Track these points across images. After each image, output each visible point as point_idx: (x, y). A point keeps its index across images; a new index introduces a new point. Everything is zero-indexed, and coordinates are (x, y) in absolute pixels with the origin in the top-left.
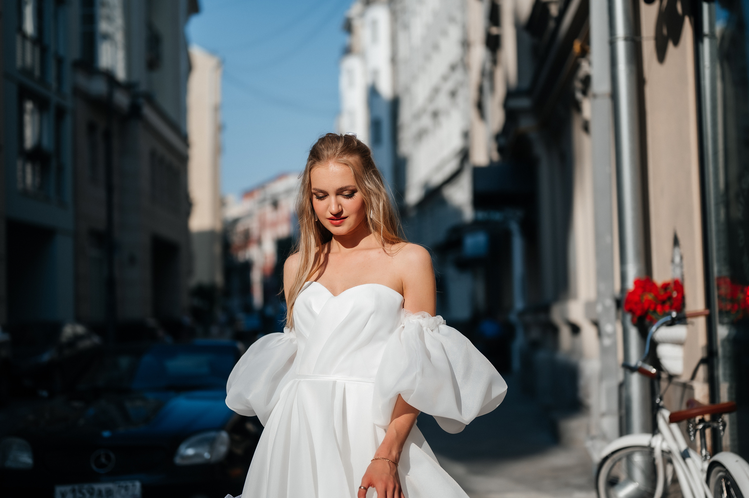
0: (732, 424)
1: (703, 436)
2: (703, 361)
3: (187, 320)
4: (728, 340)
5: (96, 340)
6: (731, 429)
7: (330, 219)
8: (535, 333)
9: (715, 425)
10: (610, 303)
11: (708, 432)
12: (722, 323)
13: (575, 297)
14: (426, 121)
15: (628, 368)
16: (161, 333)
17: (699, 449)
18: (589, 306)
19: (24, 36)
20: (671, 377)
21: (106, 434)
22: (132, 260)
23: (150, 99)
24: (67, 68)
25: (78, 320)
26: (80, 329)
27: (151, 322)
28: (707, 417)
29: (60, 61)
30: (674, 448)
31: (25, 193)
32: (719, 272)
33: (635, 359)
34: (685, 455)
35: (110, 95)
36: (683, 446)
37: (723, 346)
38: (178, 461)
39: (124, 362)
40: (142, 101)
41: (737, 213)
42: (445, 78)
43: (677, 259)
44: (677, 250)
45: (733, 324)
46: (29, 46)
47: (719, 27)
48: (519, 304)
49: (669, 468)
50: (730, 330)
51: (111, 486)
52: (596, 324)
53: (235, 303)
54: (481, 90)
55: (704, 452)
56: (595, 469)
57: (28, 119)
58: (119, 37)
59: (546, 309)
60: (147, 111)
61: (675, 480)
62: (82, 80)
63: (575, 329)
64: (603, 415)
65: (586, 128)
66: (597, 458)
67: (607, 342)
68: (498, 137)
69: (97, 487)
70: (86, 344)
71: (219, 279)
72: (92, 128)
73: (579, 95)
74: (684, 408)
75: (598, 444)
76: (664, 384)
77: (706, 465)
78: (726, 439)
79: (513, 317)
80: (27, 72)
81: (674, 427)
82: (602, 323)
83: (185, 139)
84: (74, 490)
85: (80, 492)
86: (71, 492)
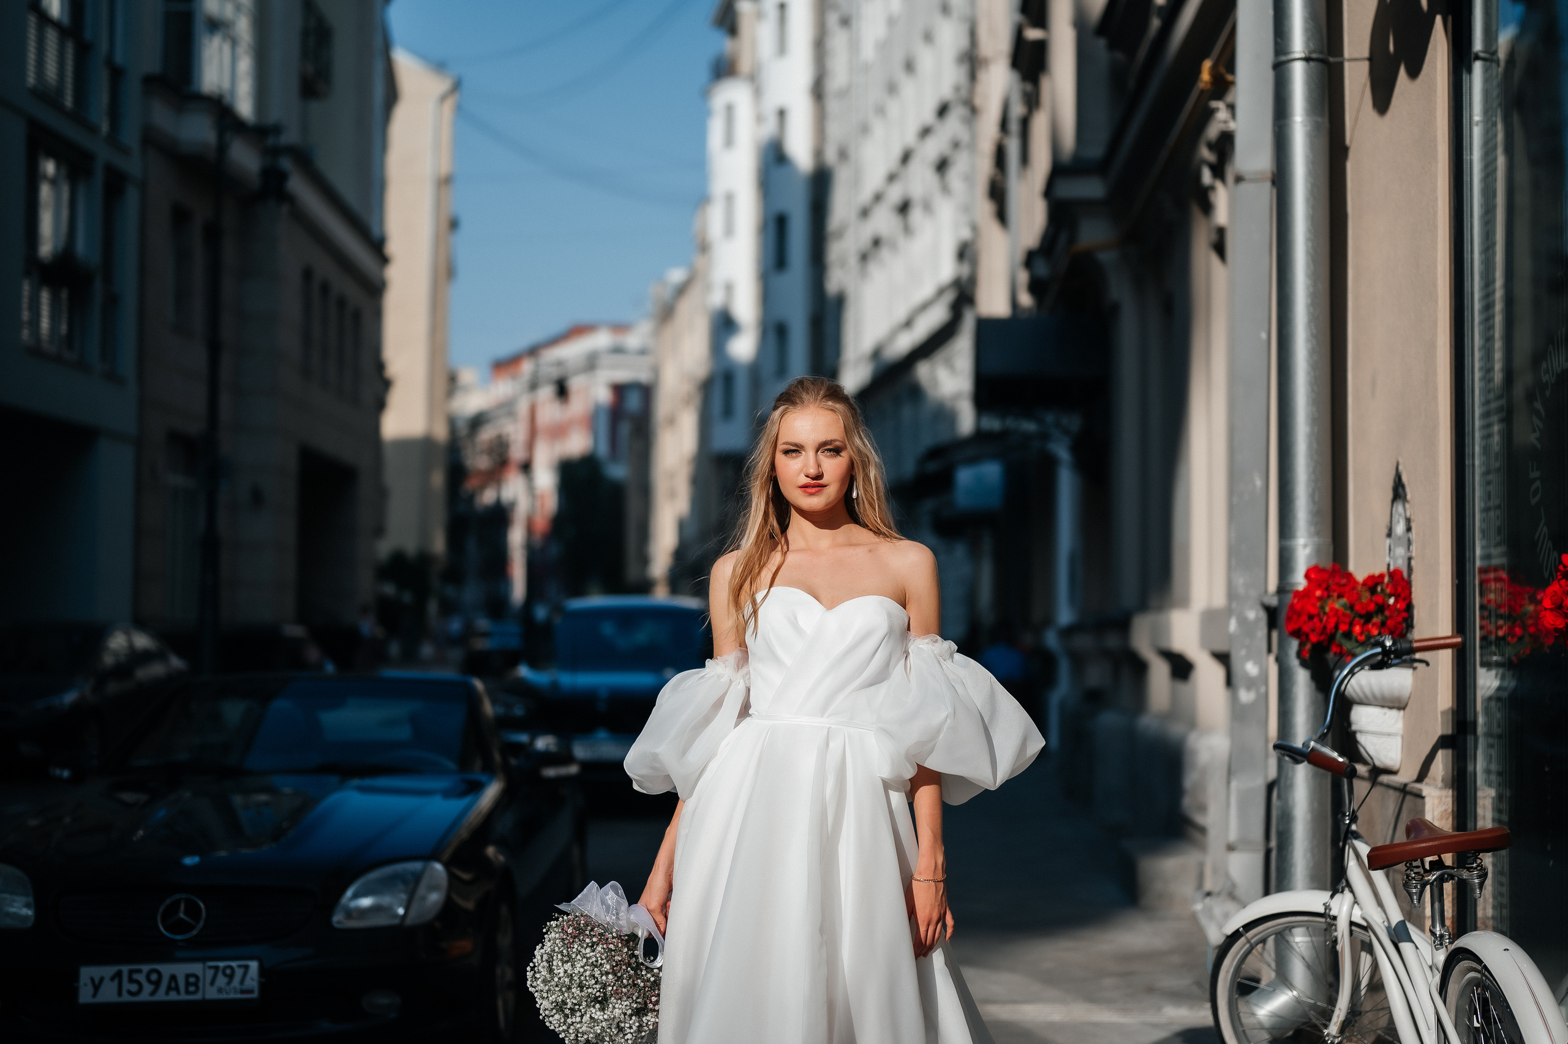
0: (1498, 873)
1: (1438, 897)
2: (1444, 742)
3: (368, 626)
4: (1499, 699)
5: (176, 662)
6: (1497, 883)
7: (804, 487)
8: (1096, 675)
9: (1465, 874)
10: (1255, 614)
11: (1448, 887)
12: (1487, 665)
13: (1184, 603)
14: (884, 221)
15: (1287, 751)
16: (313, 654)
17: (1428, 923)
18: (1211, 619)
19: (44, 18)
20: (1377, 772)
21: (190, 861)
22: (257, 497)
23: (304, 159)
24: (133, 87)
25: (140, 623)
26: (142, 641)
27: (294, 630)
28: (1448, 859)
29: (117, 74)
30: (1377, 919)
31: (36, 351)
32: (1486, 557)
33: (1302, 735)
34: (1398, 935)
35: (222, 148)
36: (1396, 916)
37: (1487, 711)
38: (338, 919)
39: (233, 711)
40: (286, 163)
41: (1528, 435)
42: (925, 132)
43: (1400, 529)
44: (1399, 507)
45: (1509, 666)
46: (52, 37)
47: (1505, 38)
48: (1065, 615)
49: (1365, 960)
50: (1503, 678)
51: (196, 968)
52: (1223, 658)
53: (471, 593)
54: (1000, 157)
55: (1438, 930)
56: (1211, 958)
57: (45, 192)
58: (243, 27)
59: (1123, 625)
60: (298, 185)
61: (1377, 986)
62: (162, 116)
63: (1181, 668)
64: (1231, 848)
65: (1219, 248)
66: (1215, 936)
67: (1246, 696)
68: (1031, 259)
69: (167, 969)
70: (157, 670)
71: (439, 544)
72: (180, 216)
73: (1207, 177)
74: (1401, 837)
75: (1219, 907)
76: (1361, 787)
77: (1441, 957)
78: (1485, 905)
79: (1051, 640)
80: (47, 96)
81: (1378, 876)
82: (1238, 656)
83: (377, 247)
84: (119, 974)
85: (131, 980)
86: (112, 979)
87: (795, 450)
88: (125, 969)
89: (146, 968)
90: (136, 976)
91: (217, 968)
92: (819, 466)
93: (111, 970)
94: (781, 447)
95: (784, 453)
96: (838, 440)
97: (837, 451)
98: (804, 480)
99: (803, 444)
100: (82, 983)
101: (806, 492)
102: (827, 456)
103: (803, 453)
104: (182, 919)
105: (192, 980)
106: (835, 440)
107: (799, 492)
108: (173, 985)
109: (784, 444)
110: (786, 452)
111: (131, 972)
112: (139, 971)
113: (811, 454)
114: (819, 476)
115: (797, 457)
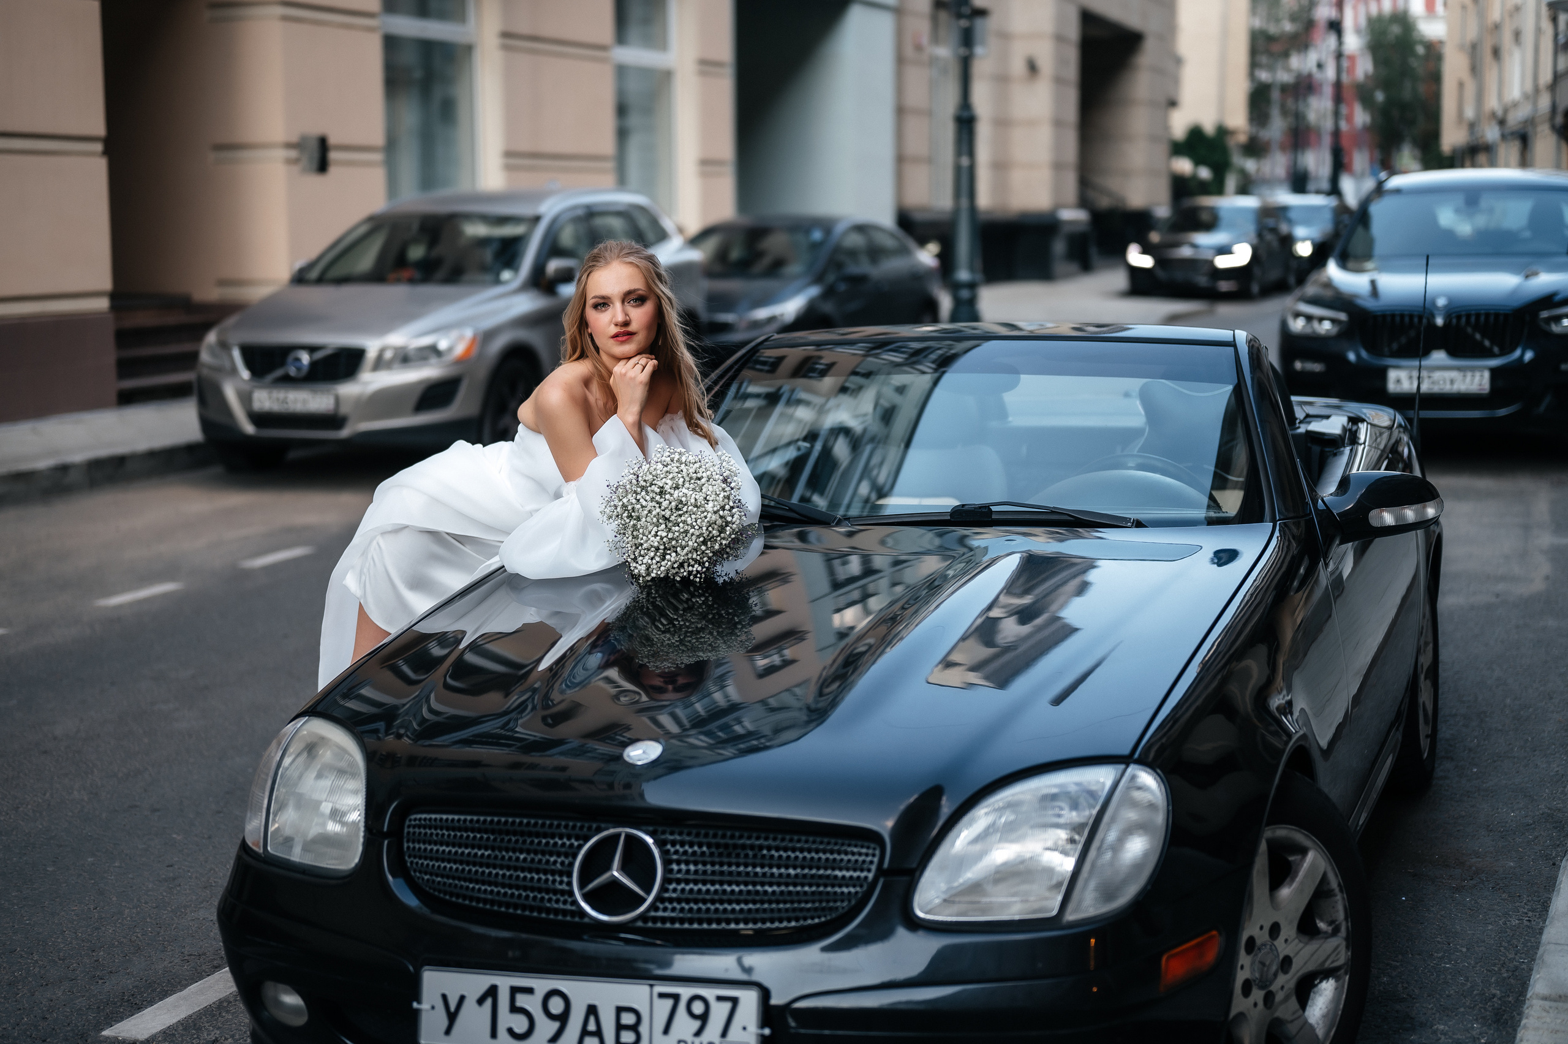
7: (615, 336)
51: (637, 994)
69: (581, 991)
84: (492, 991)
85: (514, 1009)
86: (481, 1001)
87: (603, 303)
88: (505, 982)
89: (542, 985)
90: (522, 1000)
91: (676, 998)
92: (627, 315)
93: (478, 982)
94: (590, 302)
95: (594, 308)
96: (641, 290)
97: (641, 300)
98: (613, 330)
99: (609, 296)
100: (425, 1006)
101: (618, 341)
102: (633, 307)
103: (611, 305)
104: (615, 882)
105: (628, 1019)
106: (638, 290)
107: (612, 341)
108: (592, 1027)
109: (592, 298)
110: (596, 306)
111: (514, 991)
112: (529, 991)
113: (618, 305)
114: (626, 324)
115: (606, 310)
